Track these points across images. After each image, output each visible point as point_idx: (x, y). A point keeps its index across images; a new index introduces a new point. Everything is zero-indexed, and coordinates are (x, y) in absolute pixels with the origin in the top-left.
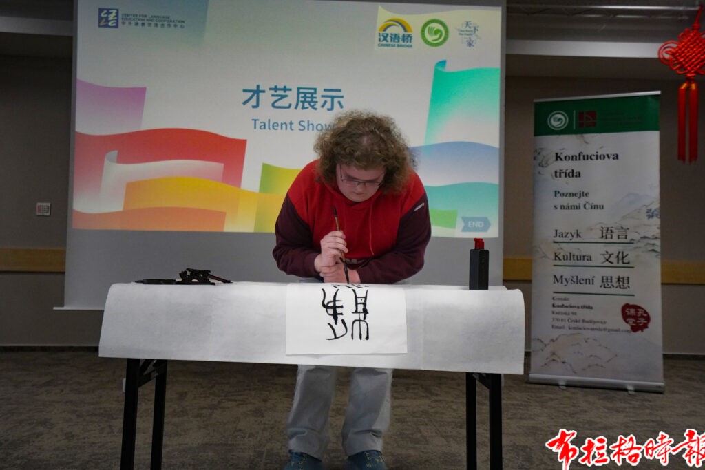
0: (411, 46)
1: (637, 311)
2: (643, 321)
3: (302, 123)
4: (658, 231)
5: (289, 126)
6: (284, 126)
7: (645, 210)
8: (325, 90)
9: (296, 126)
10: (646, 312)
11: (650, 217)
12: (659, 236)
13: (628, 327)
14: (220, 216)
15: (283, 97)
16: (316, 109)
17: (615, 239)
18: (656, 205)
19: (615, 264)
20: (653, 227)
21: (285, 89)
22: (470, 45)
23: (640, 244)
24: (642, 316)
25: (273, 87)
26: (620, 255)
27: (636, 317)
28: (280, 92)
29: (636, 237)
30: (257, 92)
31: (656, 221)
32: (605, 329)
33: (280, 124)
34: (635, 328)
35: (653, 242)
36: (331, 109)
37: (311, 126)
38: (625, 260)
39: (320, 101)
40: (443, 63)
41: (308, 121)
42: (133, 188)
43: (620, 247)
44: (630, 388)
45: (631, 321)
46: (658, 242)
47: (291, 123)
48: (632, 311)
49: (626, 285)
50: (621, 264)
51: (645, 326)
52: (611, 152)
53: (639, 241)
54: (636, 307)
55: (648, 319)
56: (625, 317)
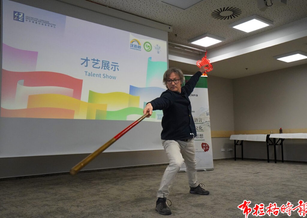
0: (141, 50)
1: (206, 145)
2: (207, 148)
3: (104, 75)
4: (209, 119)
5: (99, 75)
6: (97, 75)
7: (206, 113)
8: (112, 63)
9: (102, 76)
10: (208, 145)
11: (207, 115)
12: (210, 121)
13: (203, 150)
14: (72, 112)
15: (97, 63)
16: (109, 70)
17: (198, 122)
18: (208, 112)
19: (199, 130)
20: (208, 118)
21: (98, 60)
22: (158, 53)
23: (206, 124)
24: (207, 147)
25: (93, 59)
26: (200, 127)
27: (205, 147)
28: (95, 61)
29: (204, 121)
30: (87, 60)
31: (209, 116)
32: (197, 152)
33: (96, 75)
34: (206, 150)
35: (208, 123)
36: (115, 70)
37: (107, 77)
38: (202, 129)
39: (111, 67)
40: (151, 58)
41: (106, 75)
42: (31, 98)
43: (200, 125)
44: (205, 170)
45: (204, 148)
46: (209, 123)
47: (100, 75)
48: (204, 145)
49: (202, 137)
50: (200, 130)
51: (208, 150)
52: (196, 94)
53: (205, 123)
54: (205, 144)
55: (209, 147)
56: (203, 147)
